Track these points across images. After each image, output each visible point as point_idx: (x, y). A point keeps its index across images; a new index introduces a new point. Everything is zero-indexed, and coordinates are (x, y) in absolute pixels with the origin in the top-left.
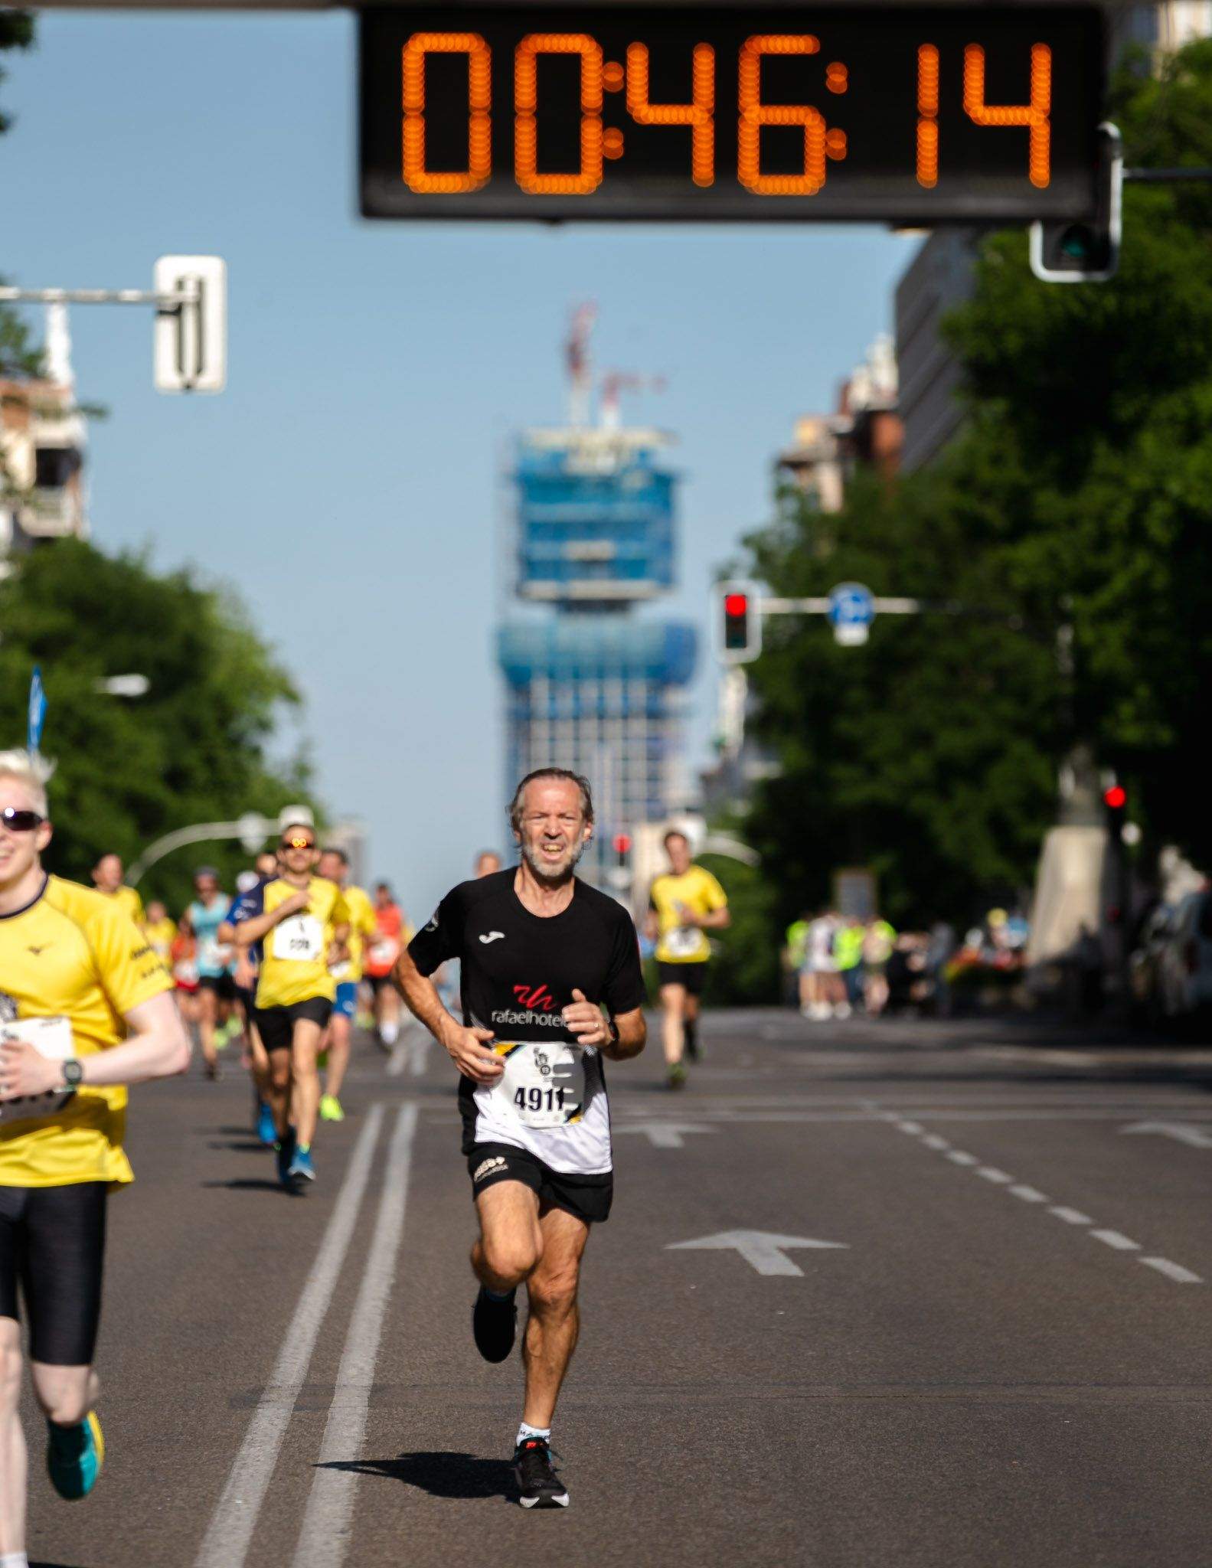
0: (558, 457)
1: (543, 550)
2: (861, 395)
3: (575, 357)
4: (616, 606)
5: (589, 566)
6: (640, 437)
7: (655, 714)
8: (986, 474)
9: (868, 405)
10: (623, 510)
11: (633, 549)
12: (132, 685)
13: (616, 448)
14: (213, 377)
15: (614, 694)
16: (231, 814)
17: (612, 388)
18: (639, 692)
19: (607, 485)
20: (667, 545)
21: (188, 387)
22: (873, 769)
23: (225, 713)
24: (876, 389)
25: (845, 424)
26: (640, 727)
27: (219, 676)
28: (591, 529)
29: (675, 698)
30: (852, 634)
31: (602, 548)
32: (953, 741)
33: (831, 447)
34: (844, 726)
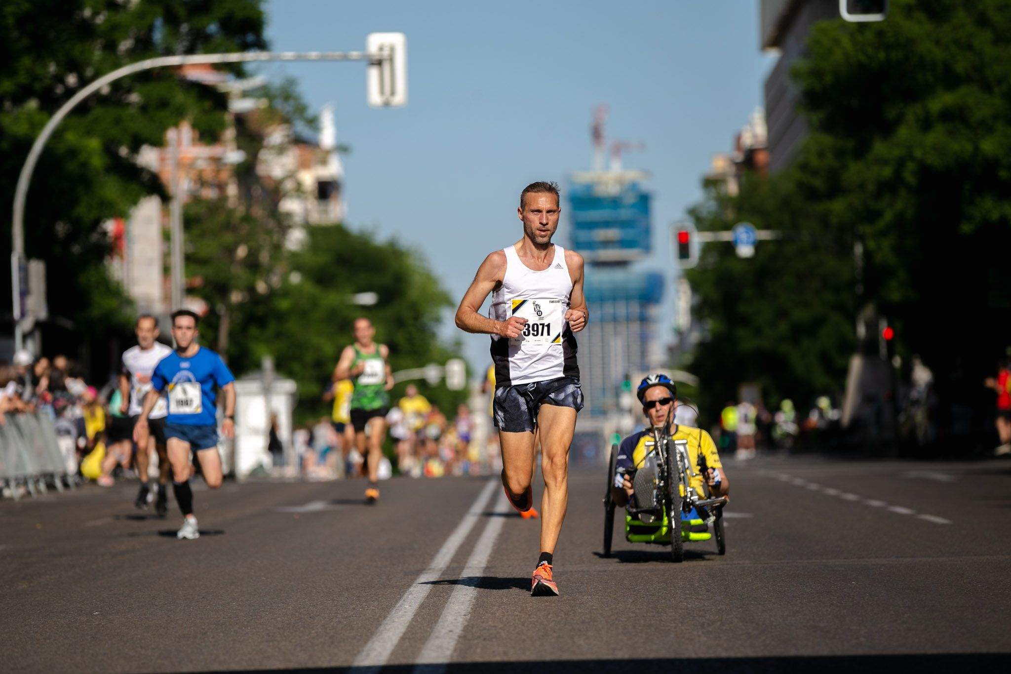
0: (589, 187)
1: (583, 235)
2: (748, 140)
3: (597, 134)
4: (622, 264)
5: (606, 244)
6: (632, 175)
7: (644, 320)
8: (815, 162)
9: (751, 146)
10: (625, 214)
11: (630, 234)
12: (368, 299)
13: (620, 182)
14: (400, 98)
15: (621, 310)
16: (421, 364)
17: (618, 150)
18: (635, 309)
19: (615, 202)
20: (647, 231)
21: (387, 104)
22: (758, 332)
23: (417, 313)
24: (755, 136)
25: (740, 157)
26: (635, 327)
27: (413, 294)
28: (606, 224)
29: (655, 311)
30: (745, 251)
31: (613, 233)
32: (800, 315)
33: (733, 170)
34: (743, 308)
